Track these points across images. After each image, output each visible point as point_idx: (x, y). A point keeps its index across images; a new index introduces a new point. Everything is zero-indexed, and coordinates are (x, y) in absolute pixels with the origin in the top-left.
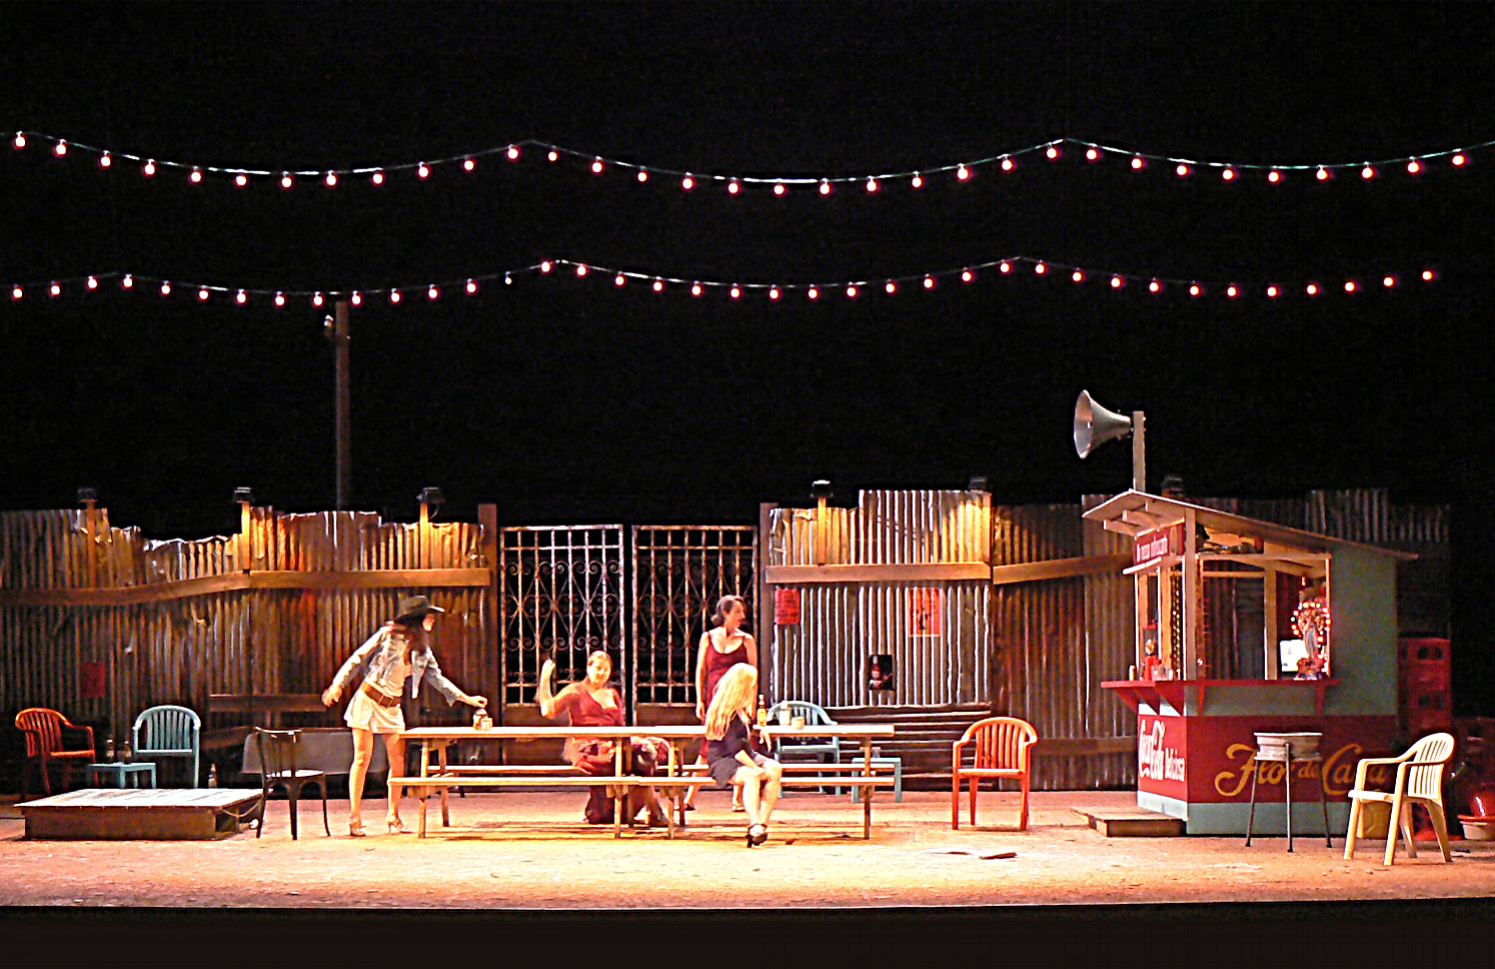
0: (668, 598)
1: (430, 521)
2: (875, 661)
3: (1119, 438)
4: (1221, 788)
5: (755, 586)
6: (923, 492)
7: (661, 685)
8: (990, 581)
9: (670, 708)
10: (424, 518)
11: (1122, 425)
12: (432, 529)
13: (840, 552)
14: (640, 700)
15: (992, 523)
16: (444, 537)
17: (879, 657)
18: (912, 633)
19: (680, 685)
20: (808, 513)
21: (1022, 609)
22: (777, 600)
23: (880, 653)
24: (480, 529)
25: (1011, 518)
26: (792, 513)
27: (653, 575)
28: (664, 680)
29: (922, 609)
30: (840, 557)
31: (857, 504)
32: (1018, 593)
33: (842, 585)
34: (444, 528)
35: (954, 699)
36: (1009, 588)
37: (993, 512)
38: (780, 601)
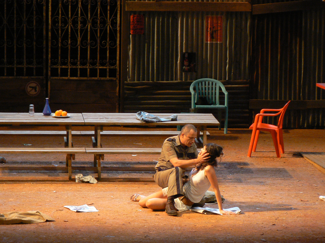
0: (68, 18)
2: (186, 55)
5: (119, 12)
7: (63, 67)
8: (251, 12)
9: (69, 80)
14: (52, 75)
17: (189, 54)
18: (207, 41)
19: (74, 67)
22: (131, 20)
23: (189, 51)
27: (60, 5)
28: (65, 64)
29: (213, 28)
32: (266, 20)
33: (169, 13)
35: (229, 78)
36: (261, 17)
38: (133, 22)
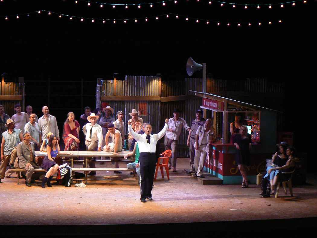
1: (4, 82)
3: (199, 70)
4: (232, 172)
6: (143, 76)
8: (161, 101)
10: (3, 82)
11: (200, 67)
12: (5, 84)
13: (120, 92)
15: (161, 85)
16: (9, 86)
20: (111, 82)
21: (169, 109)
22: (102, 105)
24: (19, 84)
25: (166, 84)
26: (107, 81)
29: (142, 109)
30: (120, 94)
31: (125, 79)
32: (168, 105)
33: (120, 101)
34: (8, 84)
36: (165, 103)
37: (162, 83)
